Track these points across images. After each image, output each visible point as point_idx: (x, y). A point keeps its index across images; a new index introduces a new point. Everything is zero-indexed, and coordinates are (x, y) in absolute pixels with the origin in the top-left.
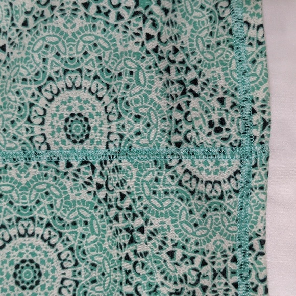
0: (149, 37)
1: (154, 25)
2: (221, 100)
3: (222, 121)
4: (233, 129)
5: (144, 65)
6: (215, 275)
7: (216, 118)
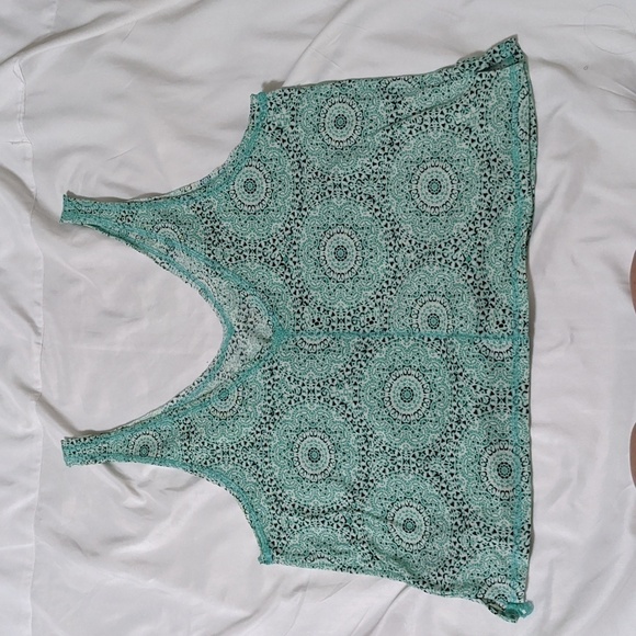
0: (469, 277)
1: (472, 271)
2: (504, 311)
3: (504, 322)
4: (509, 325)
5: (466, 291)
6: (499, 401)
7: (500, 320)
